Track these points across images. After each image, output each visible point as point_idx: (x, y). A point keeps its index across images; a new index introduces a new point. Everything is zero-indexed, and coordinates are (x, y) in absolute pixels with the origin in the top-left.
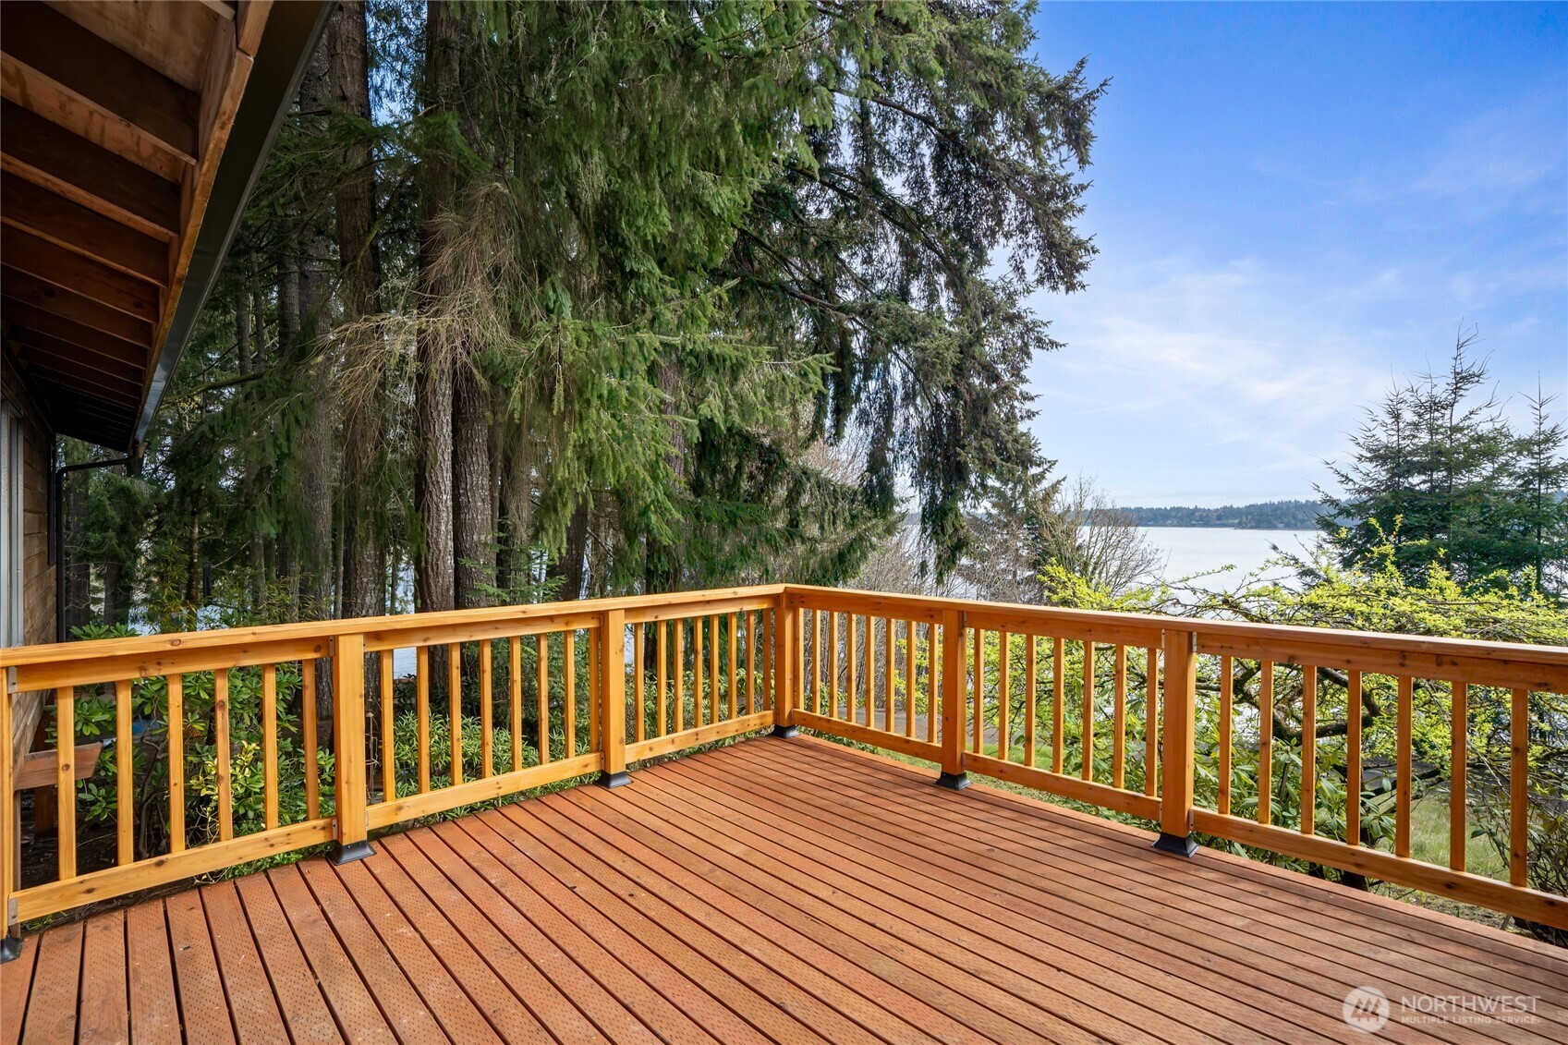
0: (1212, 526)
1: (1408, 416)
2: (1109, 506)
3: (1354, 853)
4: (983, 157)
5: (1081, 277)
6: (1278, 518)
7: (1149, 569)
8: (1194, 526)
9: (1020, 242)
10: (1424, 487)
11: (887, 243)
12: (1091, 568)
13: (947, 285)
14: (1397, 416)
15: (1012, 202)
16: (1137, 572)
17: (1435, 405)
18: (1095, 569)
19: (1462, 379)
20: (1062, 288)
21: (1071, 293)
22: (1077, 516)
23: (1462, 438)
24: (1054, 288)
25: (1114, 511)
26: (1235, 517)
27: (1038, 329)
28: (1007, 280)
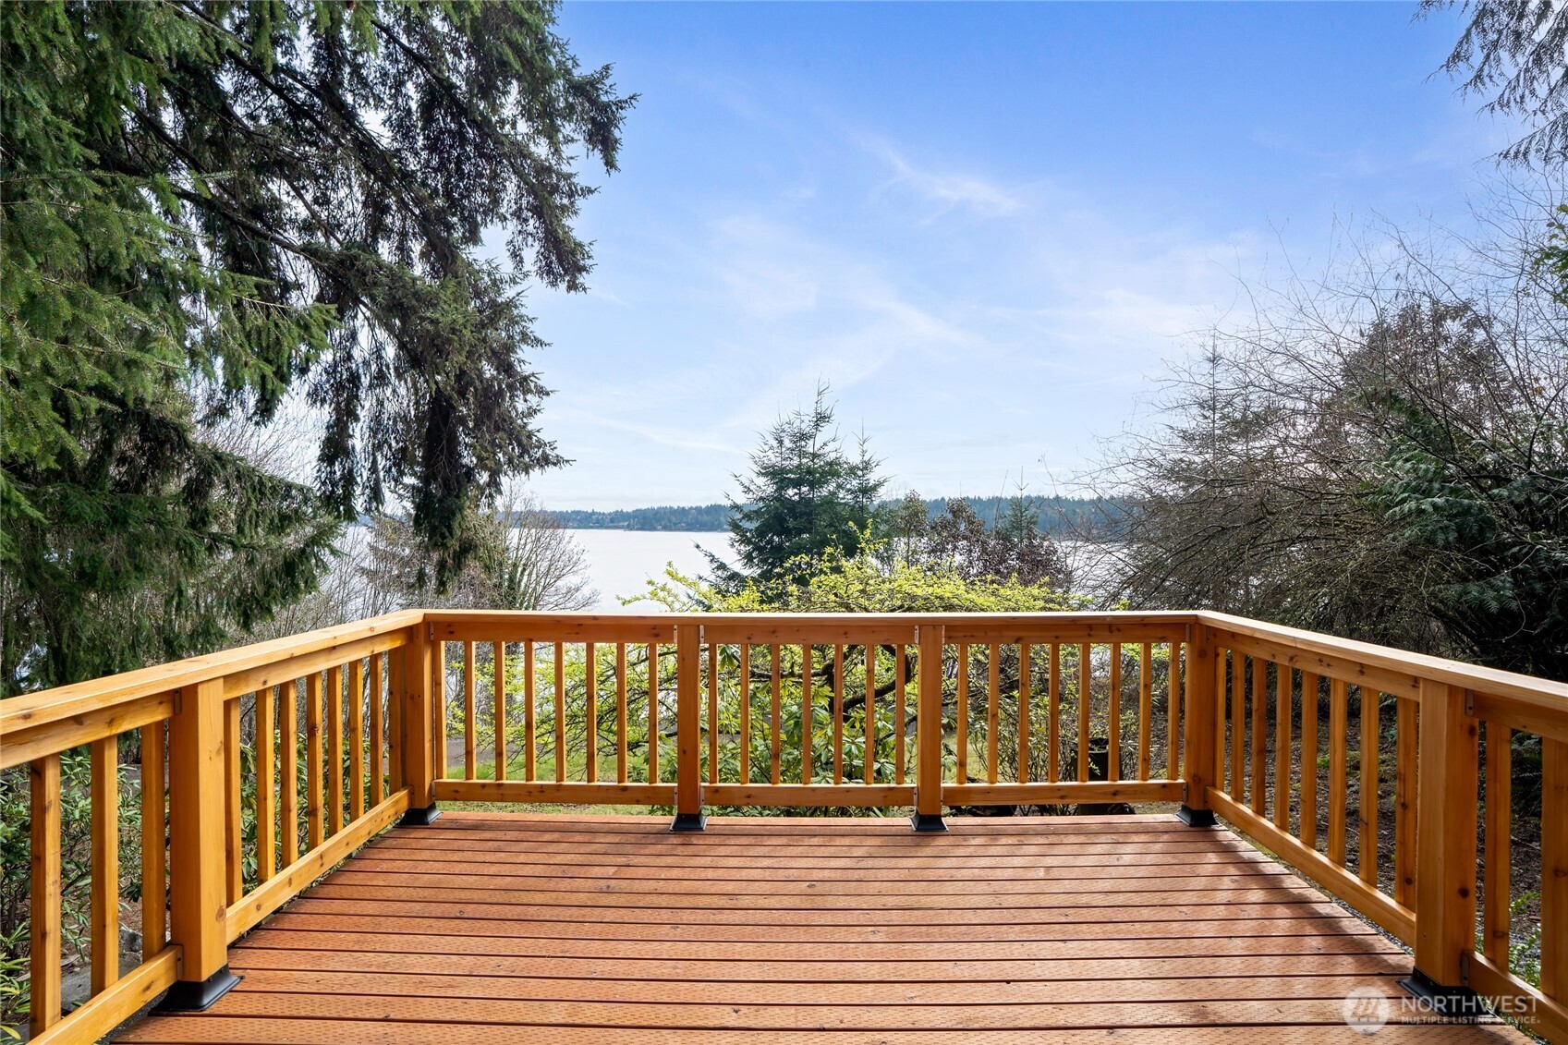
0: (607, 528)
1: (788, 444)
2: (537, 509)
3: (1059, 788)
4: (484, 126)
5: (583, 279)
6: (658, 521)
7: (575, 569)
8: (592, 528)
9: (519, 227)
10: (797, 498)
11: (350, 186)
12: (520, 569)
13: (423, 255)
14: (781, 442)
15: (512, 185)
16: (565, 571)
17: (803, 437)
18: (524, 570)
19: (821, 419)
20: (563, 286)
21: (572, 292)
22: (507, 518)
23: (819, 462)
24: (553, 284)
25: (543, 512)
26: (624, 520)
27: (524, 324)
28: (494, 265)
